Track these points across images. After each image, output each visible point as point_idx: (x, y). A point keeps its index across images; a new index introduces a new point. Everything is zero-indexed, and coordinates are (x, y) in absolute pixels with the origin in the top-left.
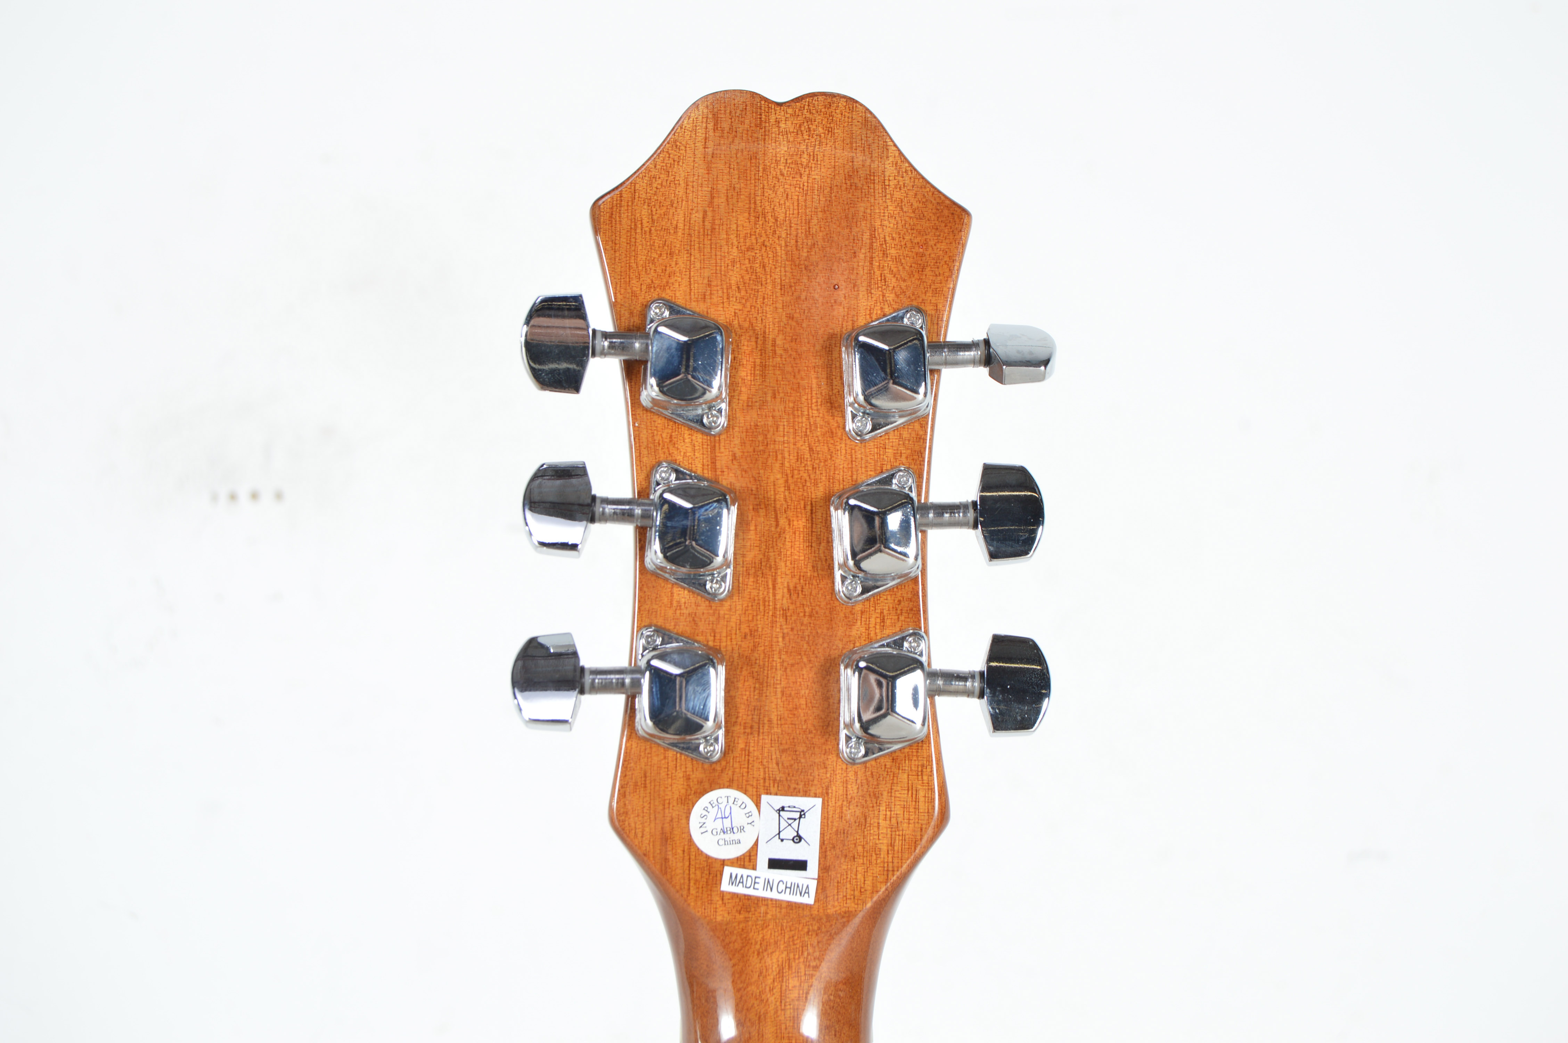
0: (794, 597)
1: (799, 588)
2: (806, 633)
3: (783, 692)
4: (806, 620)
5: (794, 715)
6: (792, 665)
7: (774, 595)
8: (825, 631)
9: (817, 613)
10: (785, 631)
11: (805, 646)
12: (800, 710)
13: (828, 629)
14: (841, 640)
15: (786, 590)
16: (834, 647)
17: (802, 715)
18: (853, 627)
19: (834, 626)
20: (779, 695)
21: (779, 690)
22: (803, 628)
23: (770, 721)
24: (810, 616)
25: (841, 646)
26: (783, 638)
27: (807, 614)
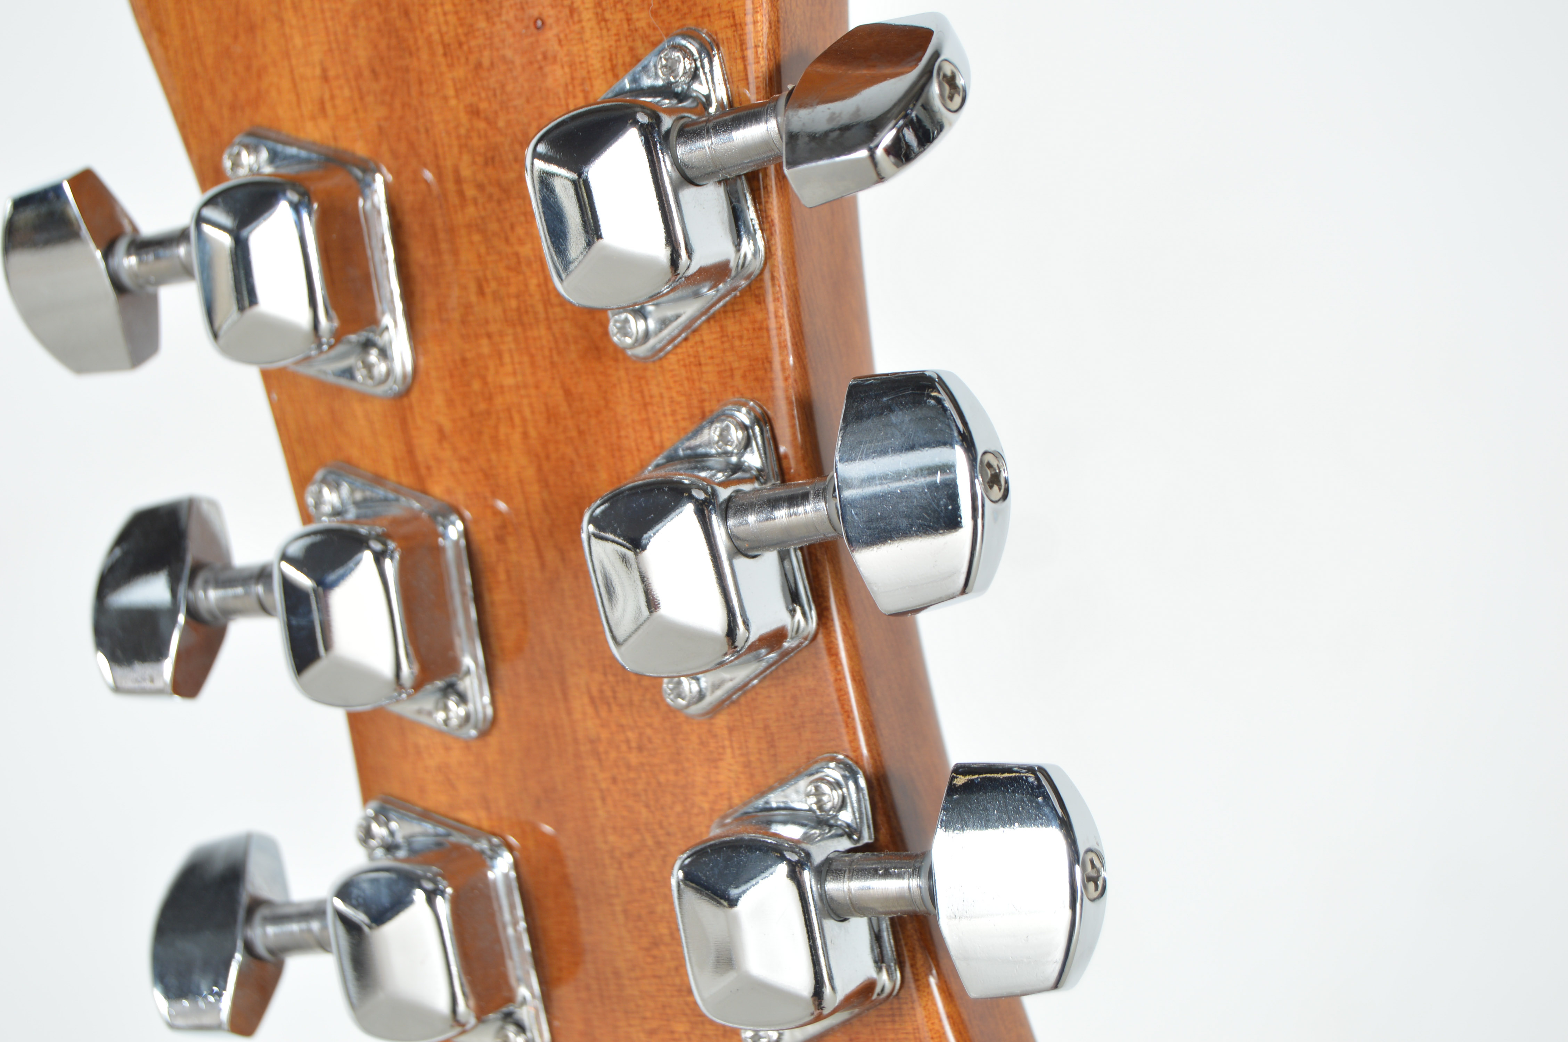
0: (604, 713)
1: (609, 693)
2: (640, 786)
3: (625, 912)
4: (634, 758)
5: (654, 957)
6: (630, 855)
7: (569, 712)
8: (672, 778)
9: (650, 740)
10: (604, 785)
11: (644, 811)
12: (663, 948)
13: (676, 773)
14: (704, 794)
15: (586, 700)
16: (696, 810)
17: (668, 956)
18: (721, 764)
19: (686, 765)
20: (621, 918)
21: (618, 908)
22: (632, 775)
23: (617, 974)
24: (640, 749)
25: (706, 806)
26: (603, 799)
27: (634, 745)
